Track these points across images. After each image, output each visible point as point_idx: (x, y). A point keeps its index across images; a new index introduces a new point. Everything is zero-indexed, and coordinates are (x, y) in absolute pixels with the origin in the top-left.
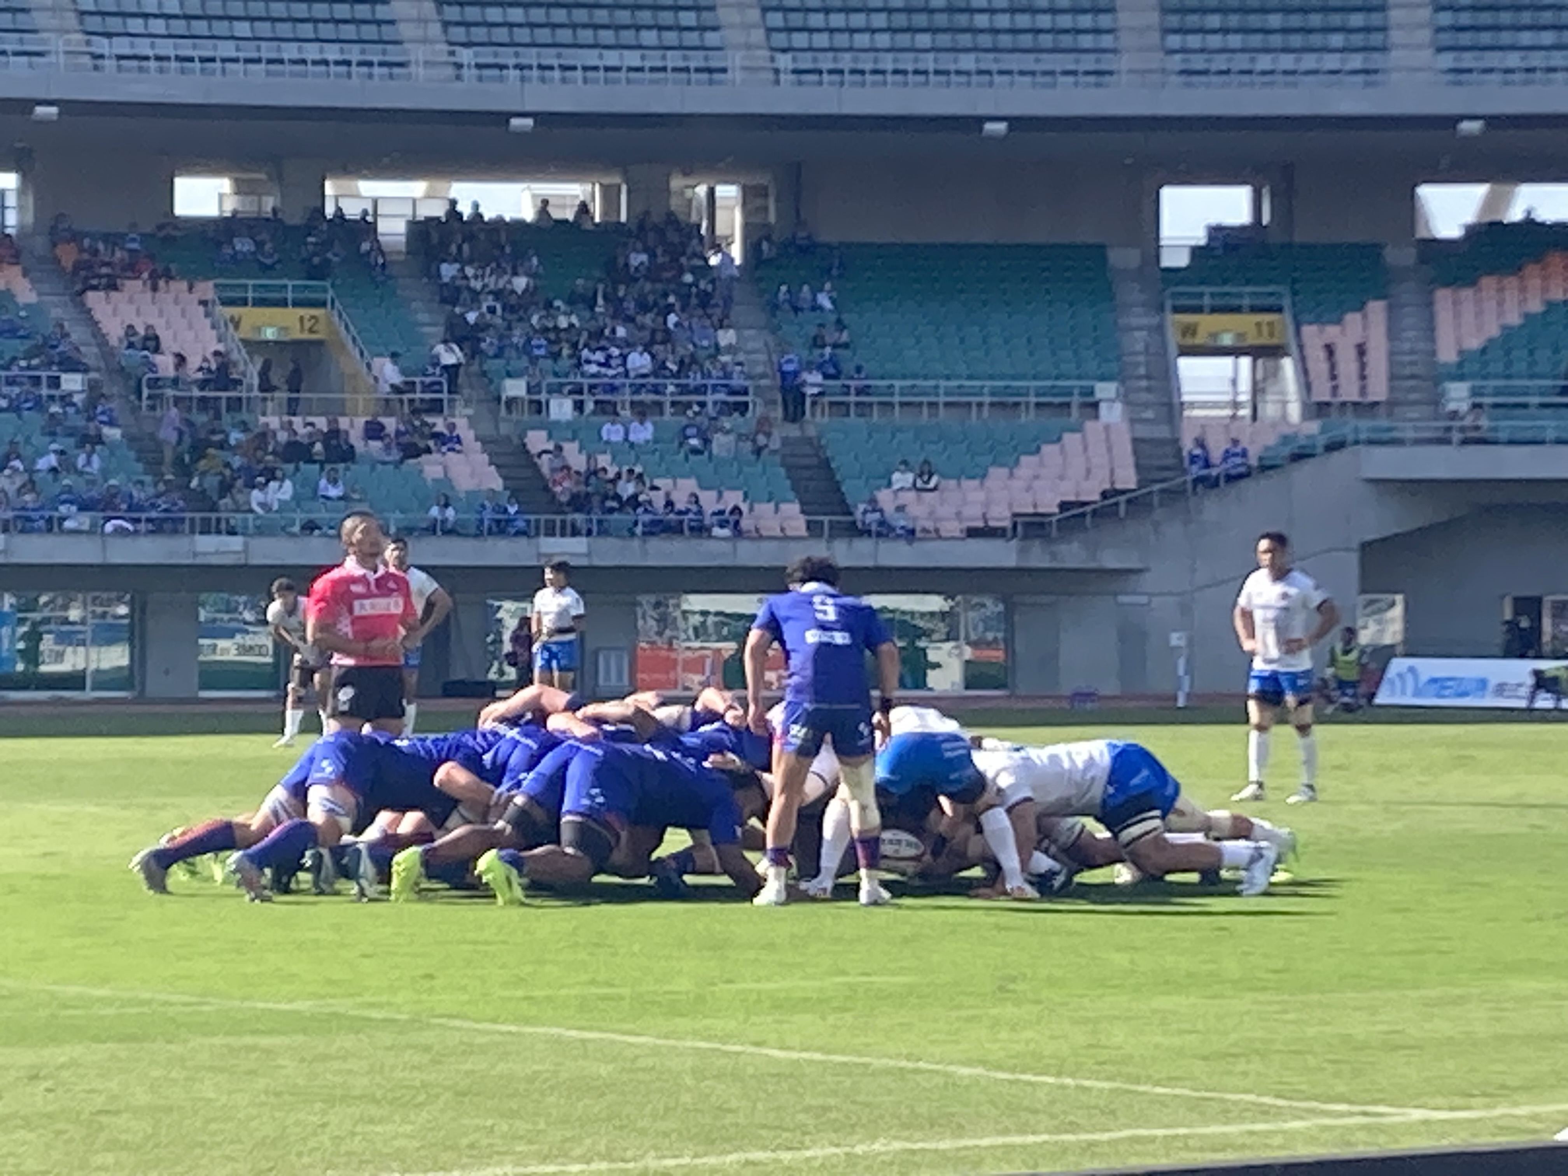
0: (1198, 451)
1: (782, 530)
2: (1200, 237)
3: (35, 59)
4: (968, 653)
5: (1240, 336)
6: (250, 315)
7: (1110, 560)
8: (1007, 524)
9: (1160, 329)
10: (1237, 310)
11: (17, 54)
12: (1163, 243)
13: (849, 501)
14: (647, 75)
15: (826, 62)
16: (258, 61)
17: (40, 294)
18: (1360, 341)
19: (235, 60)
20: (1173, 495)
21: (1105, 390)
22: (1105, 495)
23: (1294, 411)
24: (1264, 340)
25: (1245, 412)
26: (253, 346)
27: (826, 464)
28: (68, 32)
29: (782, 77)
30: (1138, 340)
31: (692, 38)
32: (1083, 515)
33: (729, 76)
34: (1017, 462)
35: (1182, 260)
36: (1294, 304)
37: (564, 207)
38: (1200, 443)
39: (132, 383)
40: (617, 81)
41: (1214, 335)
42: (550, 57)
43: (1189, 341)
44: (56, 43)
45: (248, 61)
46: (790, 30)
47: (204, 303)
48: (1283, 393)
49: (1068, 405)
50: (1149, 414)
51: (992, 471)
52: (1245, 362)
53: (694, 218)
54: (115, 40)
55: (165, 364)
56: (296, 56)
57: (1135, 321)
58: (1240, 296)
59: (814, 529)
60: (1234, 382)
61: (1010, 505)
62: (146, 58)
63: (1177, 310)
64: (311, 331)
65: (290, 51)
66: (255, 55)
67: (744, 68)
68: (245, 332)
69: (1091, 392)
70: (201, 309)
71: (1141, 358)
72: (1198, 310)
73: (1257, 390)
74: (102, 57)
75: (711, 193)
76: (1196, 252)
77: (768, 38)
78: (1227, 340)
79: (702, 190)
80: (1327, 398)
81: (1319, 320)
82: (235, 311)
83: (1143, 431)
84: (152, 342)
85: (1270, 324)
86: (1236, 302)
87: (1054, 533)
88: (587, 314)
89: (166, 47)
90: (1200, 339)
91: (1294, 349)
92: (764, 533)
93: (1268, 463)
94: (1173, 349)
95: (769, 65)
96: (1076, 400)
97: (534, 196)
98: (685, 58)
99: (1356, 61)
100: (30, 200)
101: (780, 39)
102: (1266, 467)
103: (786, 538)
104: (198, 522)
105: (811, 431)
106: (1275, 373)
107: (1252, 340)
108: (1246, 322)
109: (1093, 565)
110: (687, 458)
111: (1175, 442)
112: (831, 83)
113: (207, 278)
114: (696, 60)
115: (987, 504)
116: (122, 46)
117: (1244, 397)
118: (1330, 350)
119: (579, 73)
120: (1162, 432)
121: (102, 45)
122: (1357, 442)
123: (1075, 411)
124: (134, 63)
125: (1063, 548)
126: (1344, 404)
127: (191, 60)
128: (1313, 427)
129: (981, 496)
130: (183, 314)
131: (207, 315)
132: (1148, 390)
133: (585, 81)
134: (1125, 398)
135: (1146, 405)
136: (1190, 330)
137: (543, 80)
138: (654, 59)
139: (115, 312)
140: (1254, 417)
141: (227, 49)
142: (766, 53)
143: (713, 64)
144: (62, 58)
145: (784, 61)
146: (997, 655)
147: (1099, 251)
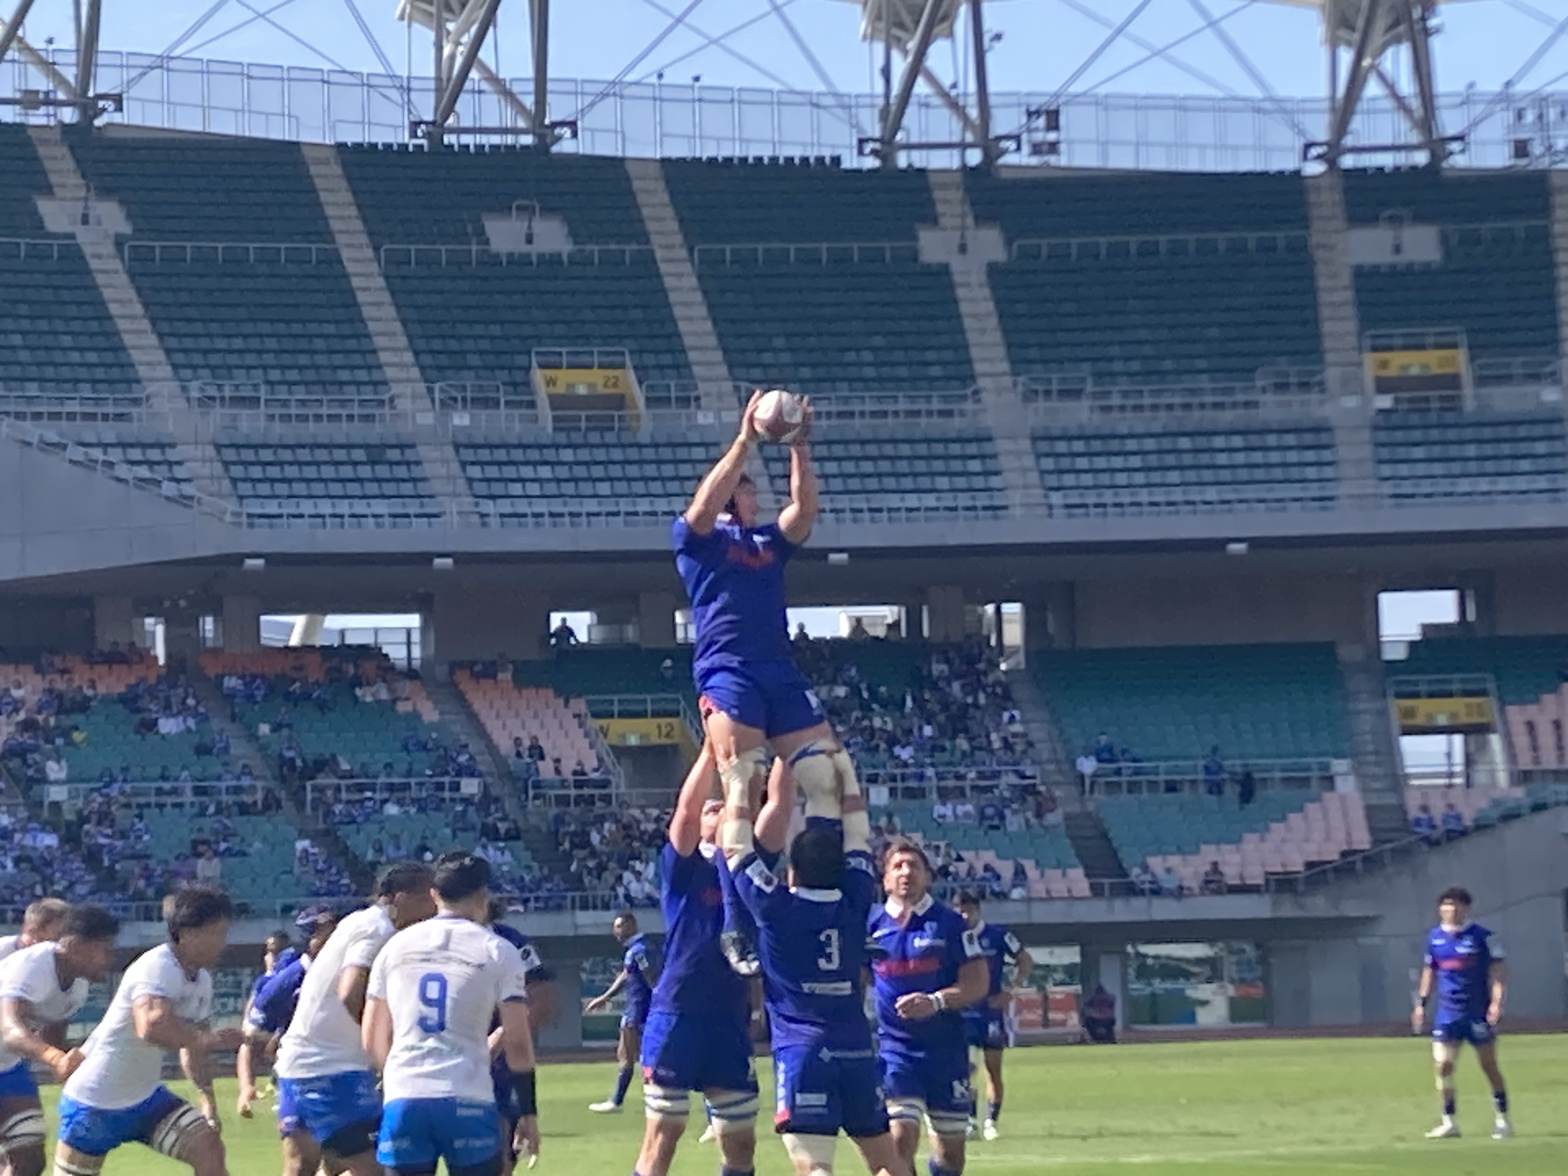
0: (1422, 816)
1: (1069, 891)
2: (1415, 634)
3: (433, 520)
4: (1231, 990)
5: (1453, 715)
6: (617, 726)
7: (1351, 909)
8: (1260, 881)
9: (1383, 713)
10: (1450, 695)
11: (417, 516)
12: (1383, 639)
13: (1125, 865)
14: (942, 513)
15: (1091, 498)
16: (617, 514)
17: (441, 713)
18: (1555, 717)
19: (598, 514)
20: (1403, 853)
21: (1340, 766)
22: (1344, 854)
23: (1502, 778)
24: (1476, 719)
25: (1458, 781)
26: (621, 752)
27: (1105, 836)
28: (460, 495)
29: (1055, 511)
30: (1366, 722)
31: (978, 482)
32: (1324, 872)
33: (1010, 511)
34: (1267, 829)
35: (1398, 653)
36: (1499, 688)
37: (874, 625)
38: (1425, 809)
39: (520, 784)
40: (917, 520)
41: (1430, 716)
42: (860, 502)
43: (1410, 722)
44: (451, 507)
45: (609, 514)
46: (1061, 472)
47: (576, 716)
48: (1492, 762)
49: (1307, 780)
50: (1377, 785)
51: (1247, 836)
52: (1458, 740)
53: (985, 632)
54: (499, 501)
55: (546, 769)
56: (648, 509)
57: (1362, 706)
58: (1450, 682)
59: (1097, 891)
60: (1449, 755)
61: (1263, 865)
62: (525, 515)
63: (1399, 695)
64: (668, 735)
65: (643, 505)
66: (614, 509)
67: (1024, 505)
68: (614, 739)
69: (1326, 767)
70: (576, 721)
71: (1368, 737)
72: (1416, 695)
73: (1469, 761)
74: (487, 515)
75: (998, 611)
76: (1413, 645)
77: (1042, 479)
78: (1442, 720)
79: (990, 609)
80: (1530, 767)
81: (1522, 702)
82: (604, 722)
83: (1374, 800)
84: (537, 752)
85: (1479, 705)
86: (1447, 687)
87: (1301, 888)
88: (898, 714)
89: (541, 506)
90: (1419, 720)
91: (1499, 725)
92: (1054, 895)
93: (1483, 822)
94: (1395, 729)
95: (1043, 501)
96: (1315, 774)
97: (850, 618)
98: (973, 498)
99: (1542, 482)
100: (432, 636)
101: (1052, 480)
102: (1481, 827)
103: (1073, 898)
104: (578, 900)
105: (1091, 807)
106: (1484, 747)
107: (1464, 719)
108: (1458, 704)
109: (1334, 913)
110: (986, 833)
111: (1401, 809)
112: (1097, 515)
113: (579, 696)
114: (982, 500)
115: (1243, 865)
116: (505, 506)
117: (1458, 769)
118: (1531, 726)
119: (885, 514)
120: (1390, 799)
121: (488, 507)
122: (1557, 804)
123: (1314, 783)
124: (515, 520)
125: (1308, 901)
126: (1544, 772)
127: (561, 515)
128: (1519, 792)
129: (1237, 858)
130: (561, 726)
131: (581, 726)
132: (1377, 764)
133: (890, 519)
134: (1357, 770)
135: (1375, 778)
136: (1409, 713)
137: (855, 520)
138: (948, 500)
139: (504, 726)
140: (1468, 784)
141: (591, 506)
142: (1041, 492)
143: (997, 502)
144: (456, 519)
145: (1056, 498)
146: (1257, 992)
147: (1329, 649)
